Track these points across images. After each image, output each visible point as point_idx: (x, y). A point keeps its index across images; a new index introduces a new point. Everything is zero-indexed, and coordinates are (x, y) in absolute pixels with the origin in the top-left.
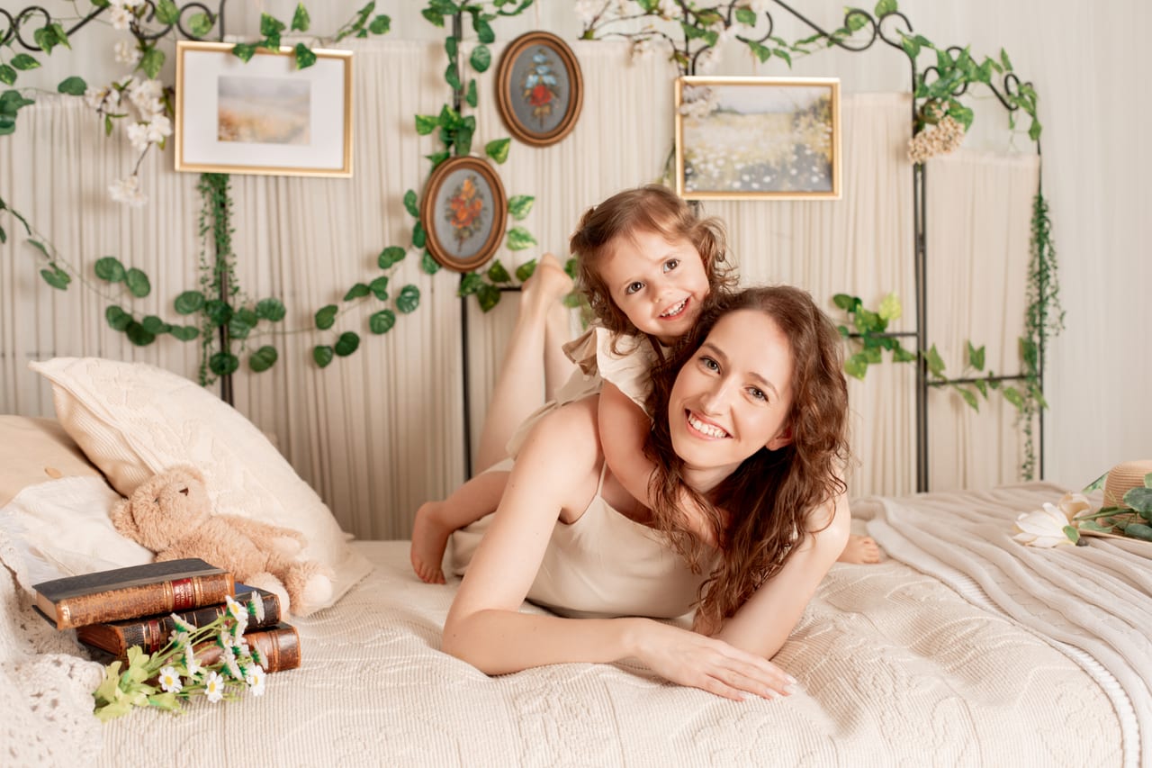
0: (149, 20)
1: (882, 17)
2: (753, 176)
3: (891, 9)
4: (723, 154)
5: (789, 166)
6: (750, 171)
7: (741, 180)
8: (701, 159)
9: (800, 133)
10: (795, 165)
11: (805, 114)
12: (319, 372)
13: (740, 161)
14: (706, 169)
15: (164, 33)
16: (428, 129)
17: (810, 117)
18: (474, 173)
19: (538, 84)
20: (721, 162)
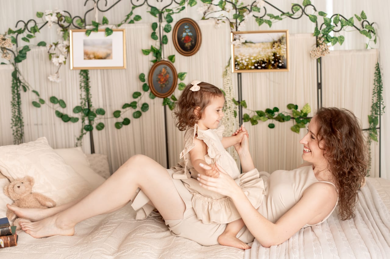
0: (64, 22)
1: (306, 6)
2: (259, 64)
3: (309, 4)
4: (248, 57)
5: (271, 61)
6: (257, 62)
7: (254, 66)
8: (240, 59)
9: (275, 49)
10: (273, 60)
11: (276, 42)
12: (119, 130)
13: (254, 59)
14: (242, 62)
15: (69, 26)
16: (148, 53)
17: (278, 43)
18: (166, 66)
19: (186, 36)
20: (247, 60)
